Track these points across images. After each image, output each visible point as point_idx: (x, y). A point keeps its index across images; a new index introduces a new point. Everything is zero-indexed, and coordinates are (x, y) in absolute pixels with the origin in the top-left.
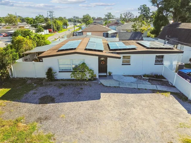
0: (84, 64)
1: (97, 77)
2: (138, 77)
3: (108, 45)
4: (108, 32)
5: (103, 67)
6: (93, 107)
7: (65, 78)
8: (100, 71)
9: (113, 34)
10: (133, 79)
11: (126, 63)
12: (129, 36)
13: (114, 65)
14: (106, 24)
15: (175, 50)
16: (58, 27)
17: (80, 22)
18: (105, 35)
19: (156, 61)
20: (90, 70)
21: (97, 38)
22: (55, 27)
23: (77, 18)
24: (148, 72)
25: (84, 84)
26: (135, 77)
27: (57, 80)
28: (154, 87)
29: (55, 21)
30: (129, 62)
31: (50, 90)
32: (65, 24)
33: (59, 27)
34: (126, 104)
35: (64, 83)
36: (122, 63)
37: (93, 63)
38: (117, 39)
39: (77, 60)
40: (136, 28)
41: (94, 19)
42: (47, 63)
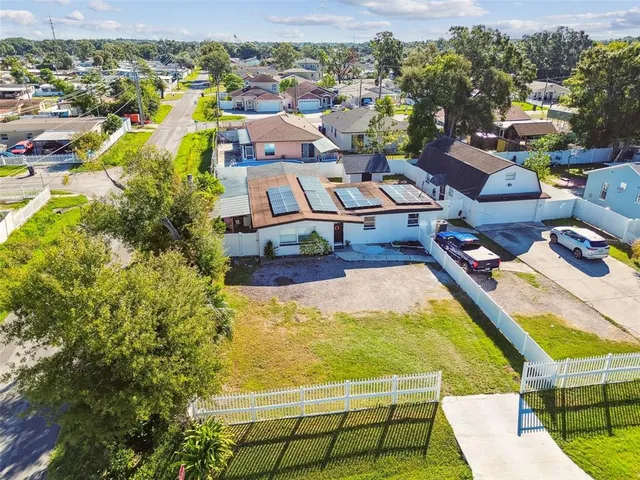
0: (314, 232)
1: (333, 249)
2: (387, 245)
4: (313, 143)
5: (339, 234)
6: (340, 284)
8: (336, 241)
9: (328, 153)
10: (382, 250)
11: (370, 226)
12: (364, 164)
13: (354, 233)
18: (307, 149)
19: (409, 222)
20: (324, 241)
24: (400, 237)
26: (382, 245)
27: (279, 257)
28: (406, 258)
30: (373, 225)
32: (159, 86)
34: (376, 279)
35: (290, 260)
36: (363, 228)
37: (327, 231)
39: (304, 229)
42: (265, 235)
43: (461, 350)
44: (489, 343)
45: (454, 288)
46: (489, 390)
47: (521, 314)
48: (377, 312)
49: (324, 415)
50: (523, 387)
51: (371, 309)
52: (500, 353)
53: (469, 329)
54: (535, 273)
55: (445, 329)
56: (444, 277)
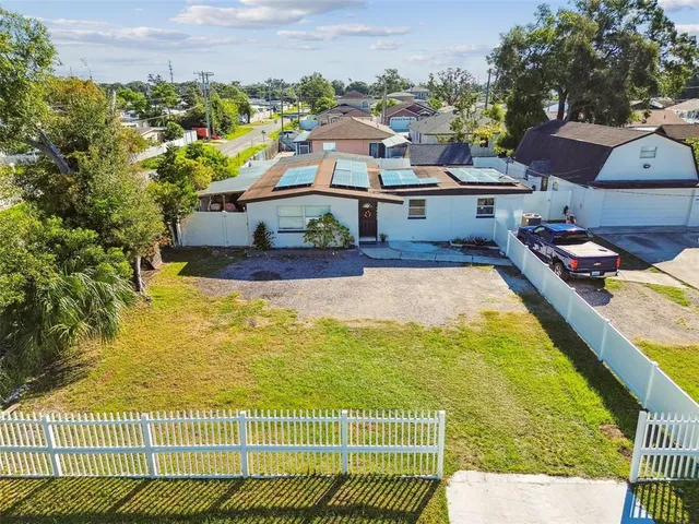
0: (329, 214)
1: (357, 243)
2: (443, 245)
3: (380, 176)
4: (383, 141)
5: (368, 223)
7: (290, 245)
8: (362, 233)
9: (396, 149)
12: (437, 153)
13: (391, 220)
14: (380, 110)
15: (519, 187)
16: (224, 121)
17: (291, 101)
18: (377, 150)
19: (479, 211)
20: (343, 229)
21: (353, 159)
22: (215, 122)
23: (278, 84)
25: (330, 256)
26: (435, 243)
27: (276, 249)
28: (468, 258)
29: (216, 103)
30: (423, 212)
31: (267, 265)
32: (245, 110)
33: (228, 121)
35: (289, 253)
36: (408, 216)
37: (347, 213)
38: (406, 162)
39: (314, 207)
40: (462, 131)
41: (338, 89)
42: (256, 213)
43: (519, 390)
44: (579, 382)
45: (533, 299)
46: (561, 468)
47: (651, 341)
48: (388, 322)
49: (195, 480)
50: (637, 469)
51: (379, 318)
52: (598, 400)
53: (544, 358)
54: (685, 287)
55: (497, 355)
56: (521, 284)
